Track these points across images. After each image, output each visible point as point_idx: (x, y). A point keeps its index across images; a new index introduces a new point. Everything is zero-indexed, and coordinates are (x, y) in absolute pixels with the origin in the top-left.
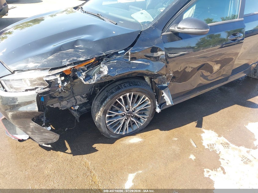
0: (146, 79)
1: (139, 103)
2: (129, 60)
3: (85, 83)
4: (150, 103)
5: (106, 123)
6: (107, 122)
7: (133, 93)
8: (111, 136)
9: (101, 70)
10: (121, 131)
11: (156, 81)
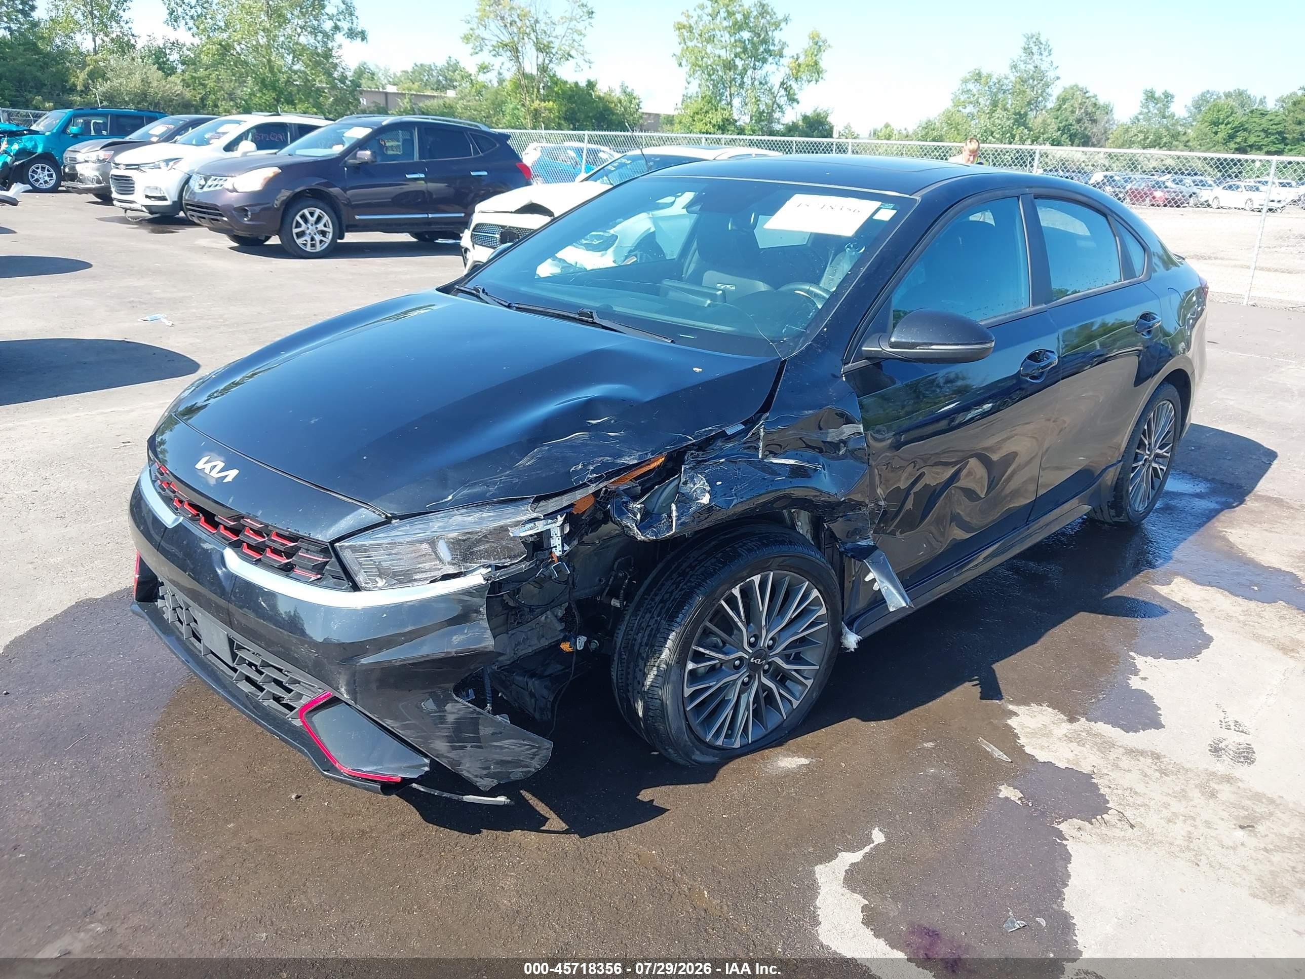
0: (799, 523)
1: (790, 614)
2: (760, 456)
3: (640, 537)
4: (823, 611)
5: (686, 696)
6: (688, 691)
7: (772, 573)
8: (698, 756)
9: (684, 489)
10: (730, 732)
11: (838, 527)
